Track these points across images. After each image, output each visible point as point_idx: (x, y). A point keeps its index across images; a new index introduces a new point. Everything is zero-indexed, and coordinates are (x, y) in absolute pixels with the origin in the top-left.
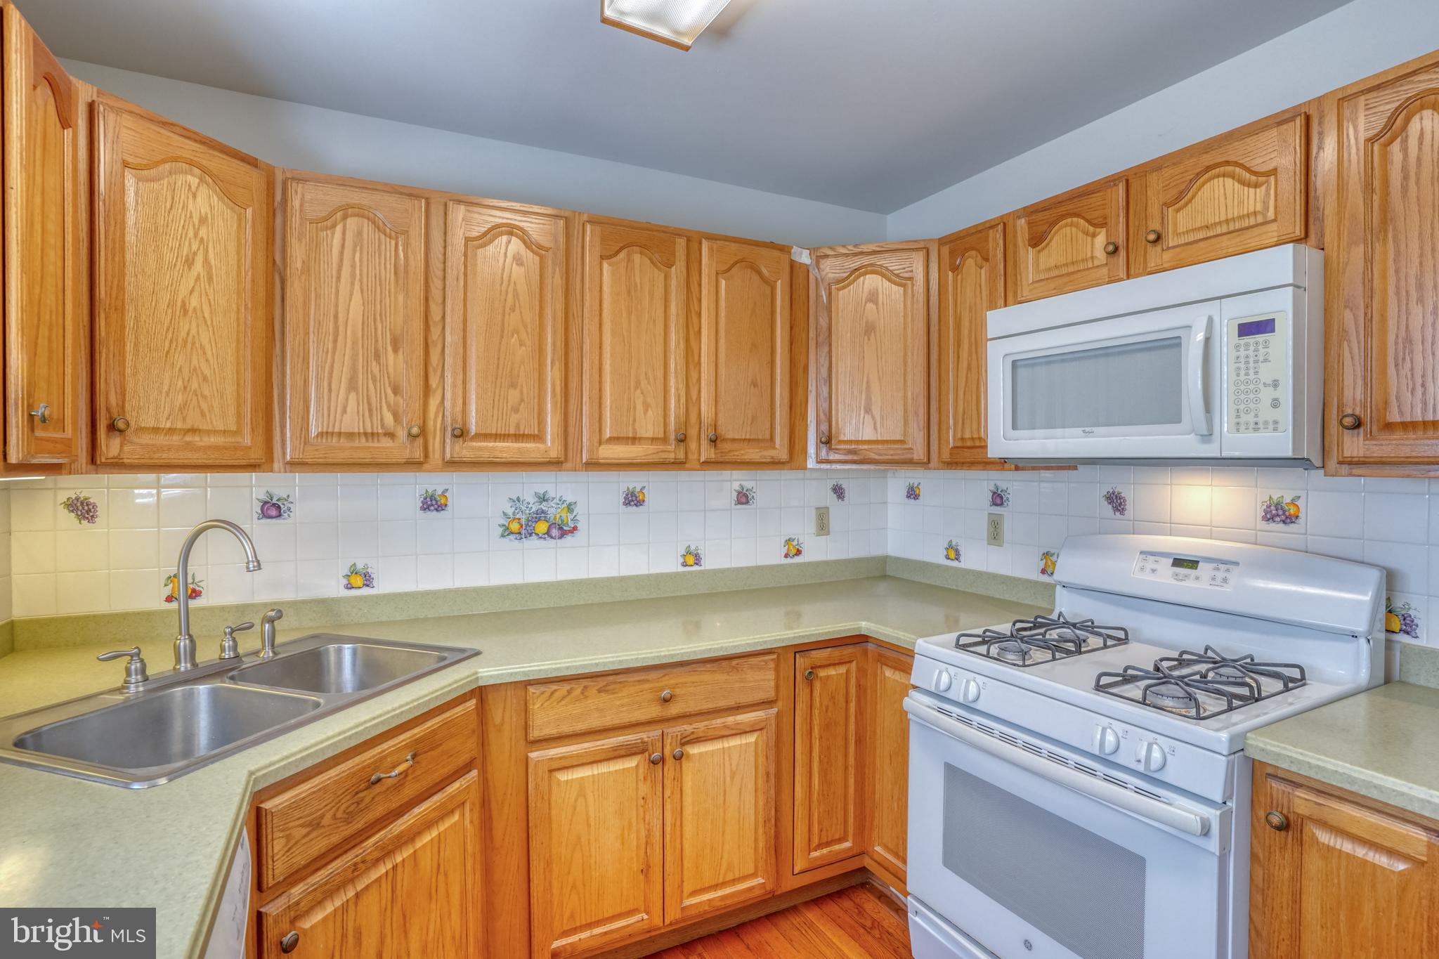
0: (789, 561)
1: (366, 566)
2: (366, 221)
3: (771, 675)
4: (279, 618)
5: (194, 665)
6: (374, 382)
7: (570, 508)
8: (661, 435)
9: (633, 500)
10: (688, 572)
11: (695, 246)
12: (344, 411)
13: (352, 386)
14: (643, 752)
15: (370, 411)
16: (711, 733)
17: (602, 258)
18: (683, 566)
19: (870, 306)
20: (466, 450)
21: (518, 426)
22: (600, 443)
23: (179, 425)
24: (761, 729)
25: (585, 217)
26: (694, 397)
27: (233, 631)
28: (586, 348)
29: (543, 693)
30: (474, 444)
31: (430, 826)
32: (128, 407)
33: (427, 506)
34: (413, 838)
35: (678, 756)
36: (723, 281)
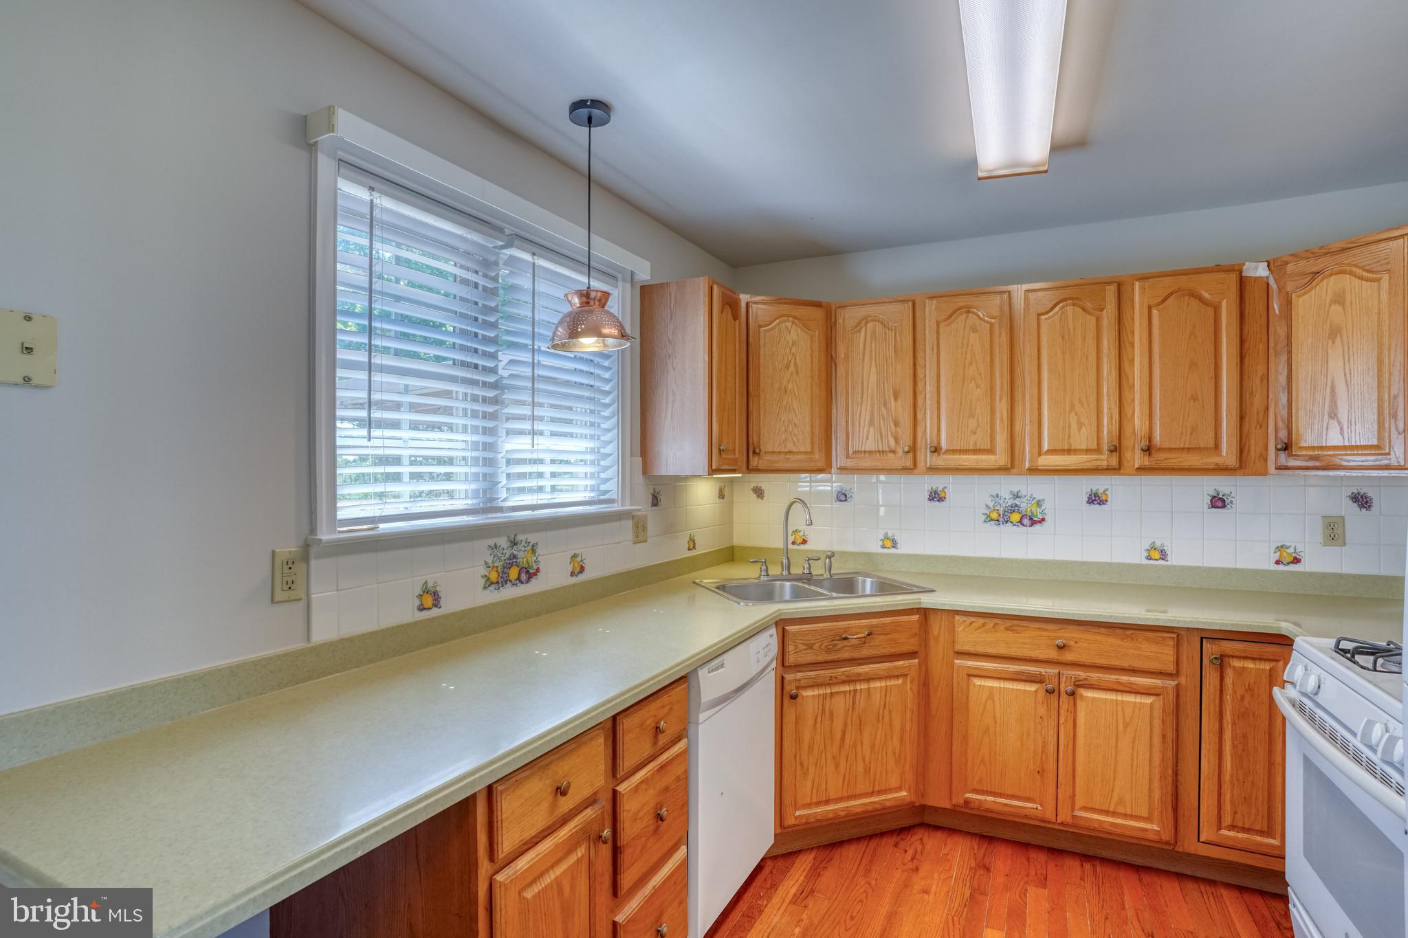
0: (1279, 567)
1: (893, 535)
2: (877, 323)
3: (1169, 651)
4: (833, 556)
5: (788, 573)
6: (884, 419)
7: (1039, 504)
8: (1094, 446)
9: (1095, 499)
10: (1152, 565)
11: (1126, 289)
12: (867, 438)
13: (871, 423)
14: (1042, 683)
15: (881, 438)
16: (1103, 684)
17: (1041, 314)
18: (1147, 559)
19: (1333, 308)
20: (940, 461)
21: (976, 445)
22: (1040, 454)
23: (783, 450)
24: (1158, 695)
25: (1026, 288)
26: (1128, 414)
27: (809, 560)
28: (1028, 383)
29: (965, 621)
30: (945, 456)
31: (880, 678)
32: (761, 442)
33: (931, 498)
34: (869, 680)
35: (1073, 694)
36: (1155, 312)
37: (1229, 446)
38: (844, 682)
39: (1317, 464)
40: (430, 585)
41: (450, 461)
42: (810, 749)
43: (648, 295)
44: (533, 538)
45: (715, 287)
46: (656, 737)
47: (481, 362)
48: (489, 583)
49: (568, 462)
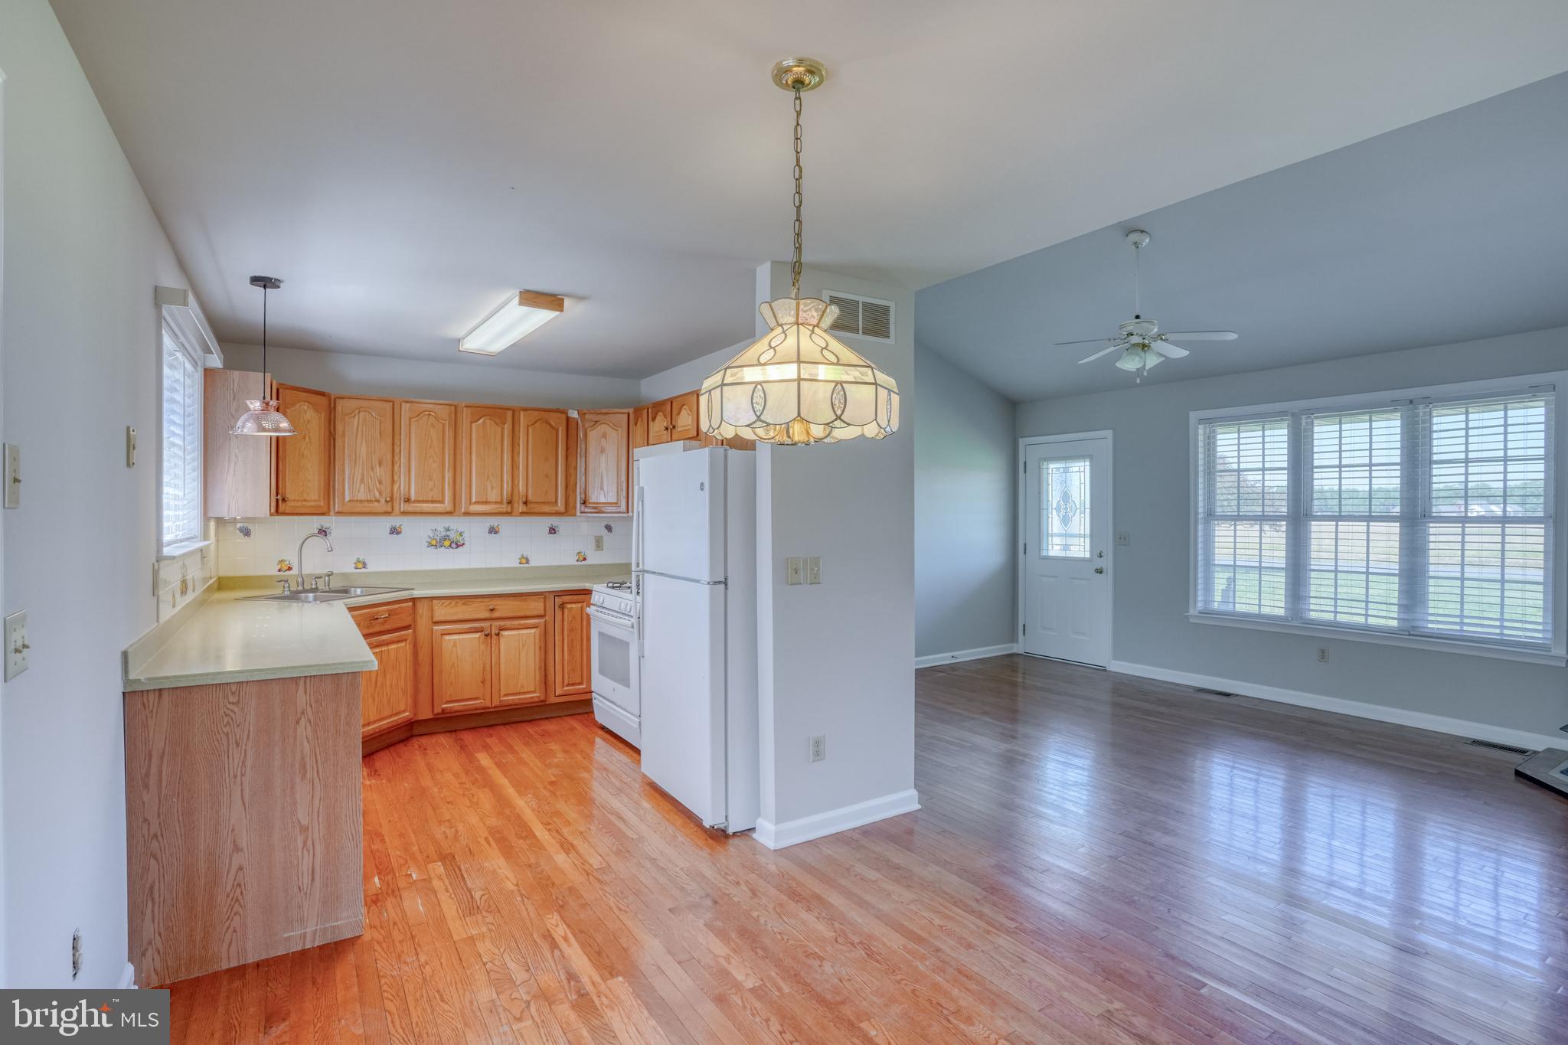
0: (579, 563)
1: (364, 559)
2: (367, 413)
3: (541, 604)
4: (332, 575)
5: (303, 588)
6: (371, 478)
7: (461, 534)
8: (499, 500)
9: (493, 531)
10: (522, 566)
11: (517, 414)
12: (359, 491)
13: (362, 481)
14: (482, 631)
15: (370, 491)
16: (513, 627)
17: (472, 422)
18: (520, 563)
19: (603, 439)
20: (410, 507)
21: (432, 497)
22: (470, 504)
23: (300, 499)
24: (537, 627)
25: (464, 404)
26: (516, 483)
27: (315, 578)
28: (464, 462)
29: (440, 603)
30: (413, 505)
31: (394, 642)
32: (287, 492)
33: (392, 532)
34: (391, 643)
35: (498, 635)
36: (530, 430)
37: (561, 501)
39: (596, 511)
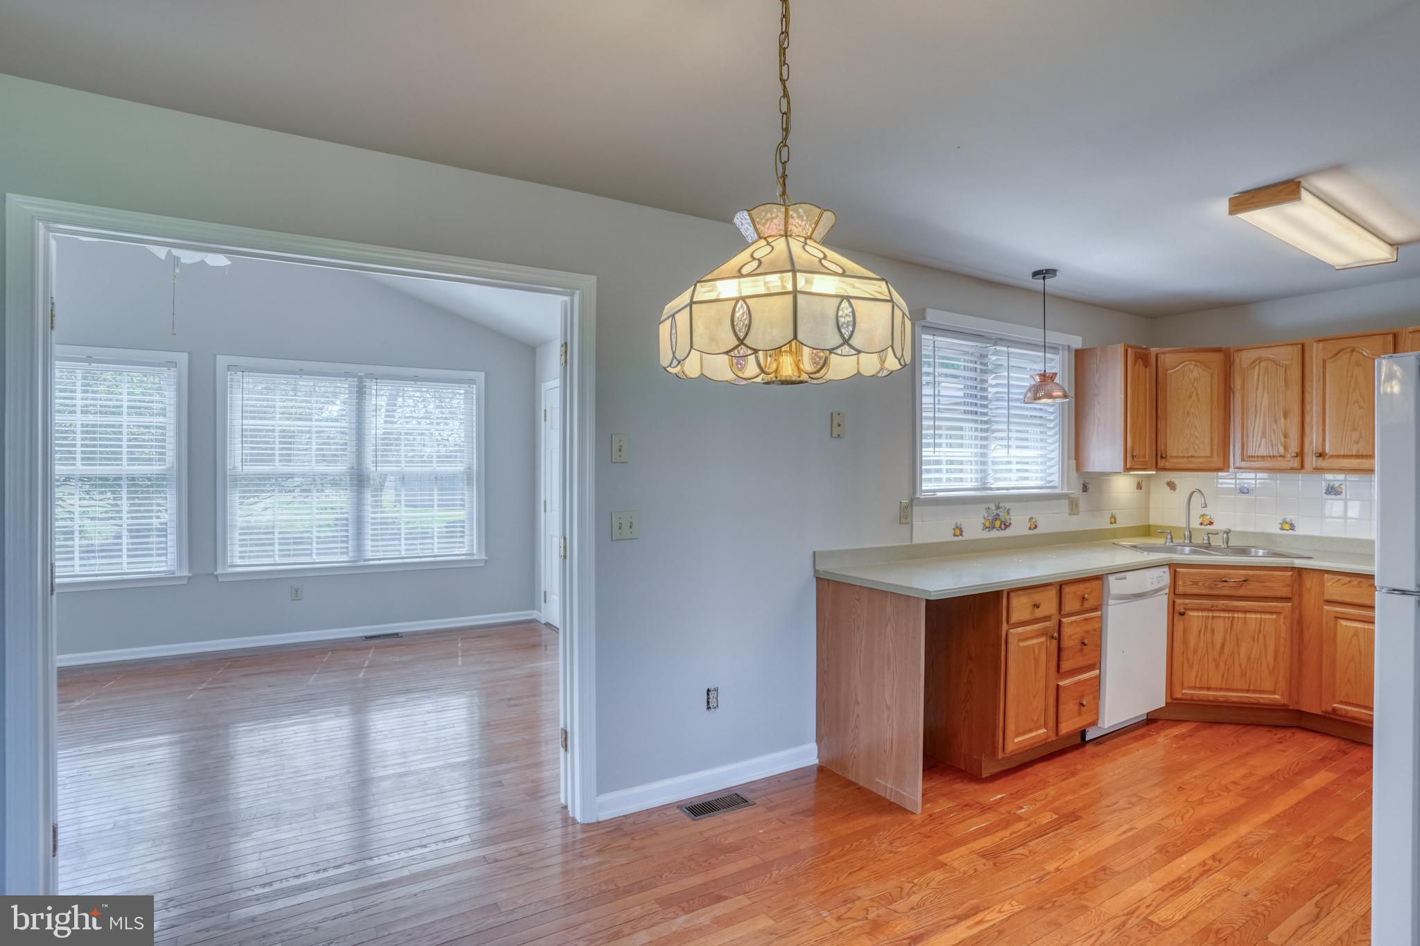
1: (1291, 520)
2: (1270, 362)
4: (1231, 532)
5: (1191, 542)
6: (1274, 433)
12: (1260, 446)
13: (1263, 435)
15: (1272, 446)
20: (1325, 463)
23: (1186, 455)
27: (1208, 534)
29: (1333, 579)
30: (1330, 460)
31: (1255, 612)
32: (1168, 450)
33: (1329, 492)
34: (1245, 612)
38: (1224, 610)
40: (959, 524)
41: (961, 463)
42: (1195, 652)
43: (1080, 358)
44: (1008, 505)
45: (1129, 350)
46: (1083, 601)
47: (980, 410)
48: (985, 527)
49: (1027, 463)
